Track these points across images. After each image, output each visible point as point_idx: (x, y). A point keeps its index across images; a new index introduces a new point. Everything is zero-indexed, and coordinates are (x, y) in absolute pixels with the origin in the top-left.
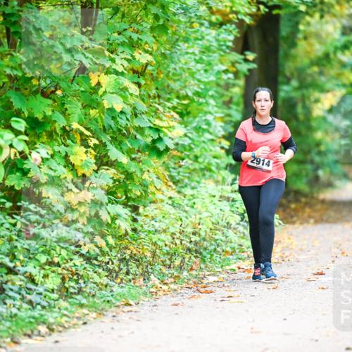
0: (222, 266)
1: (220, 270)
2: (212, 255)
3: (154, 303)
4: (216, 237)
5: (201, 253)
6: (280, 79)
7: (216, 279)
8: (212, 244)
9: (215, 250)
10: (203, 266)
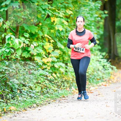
0: (96, 84)
1: (96, 85)
2: (93, 80)
3: (73, 96)
4: (94, 74)
5: (89, 79)
6: (117, 19)
7: (94, 88)
8: (93, 76)
9: (94, 78)
10: (90, 84)
